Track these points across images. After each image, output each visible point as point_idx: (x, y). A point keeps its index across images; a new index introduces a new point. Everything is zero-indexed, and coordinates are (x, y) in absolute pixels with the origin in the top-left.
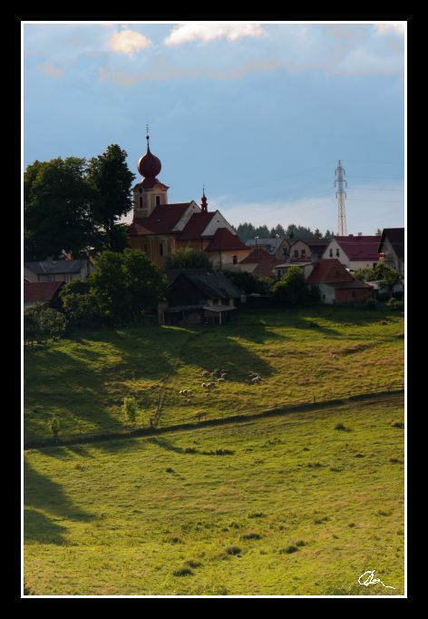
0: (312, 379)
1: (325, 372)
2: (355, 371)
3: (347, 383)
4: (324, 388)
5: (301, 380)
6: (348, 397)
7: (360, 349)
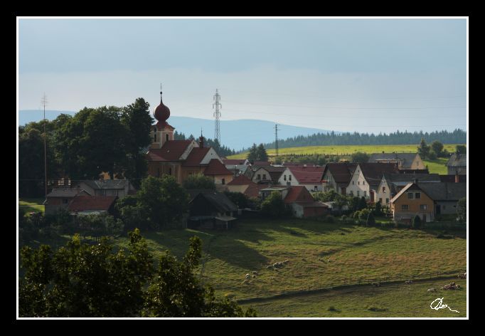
0: (303, 273)
1: (311, 269)
2: (332, 268)
3: (329, 277)
4: (314, 280)
5: (296, 274)
6: (331, 287)
7: (332, 252)
